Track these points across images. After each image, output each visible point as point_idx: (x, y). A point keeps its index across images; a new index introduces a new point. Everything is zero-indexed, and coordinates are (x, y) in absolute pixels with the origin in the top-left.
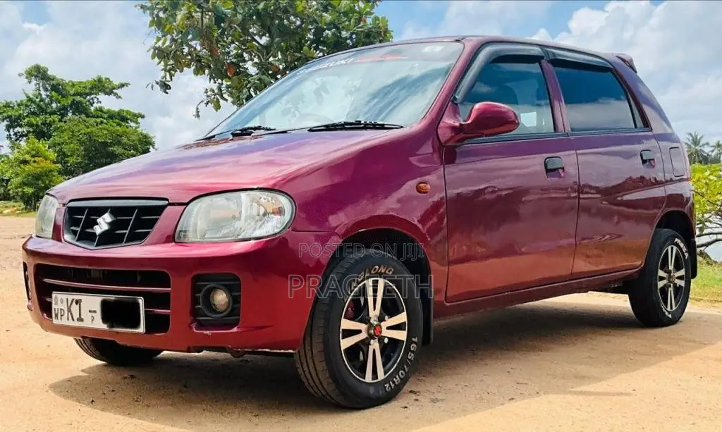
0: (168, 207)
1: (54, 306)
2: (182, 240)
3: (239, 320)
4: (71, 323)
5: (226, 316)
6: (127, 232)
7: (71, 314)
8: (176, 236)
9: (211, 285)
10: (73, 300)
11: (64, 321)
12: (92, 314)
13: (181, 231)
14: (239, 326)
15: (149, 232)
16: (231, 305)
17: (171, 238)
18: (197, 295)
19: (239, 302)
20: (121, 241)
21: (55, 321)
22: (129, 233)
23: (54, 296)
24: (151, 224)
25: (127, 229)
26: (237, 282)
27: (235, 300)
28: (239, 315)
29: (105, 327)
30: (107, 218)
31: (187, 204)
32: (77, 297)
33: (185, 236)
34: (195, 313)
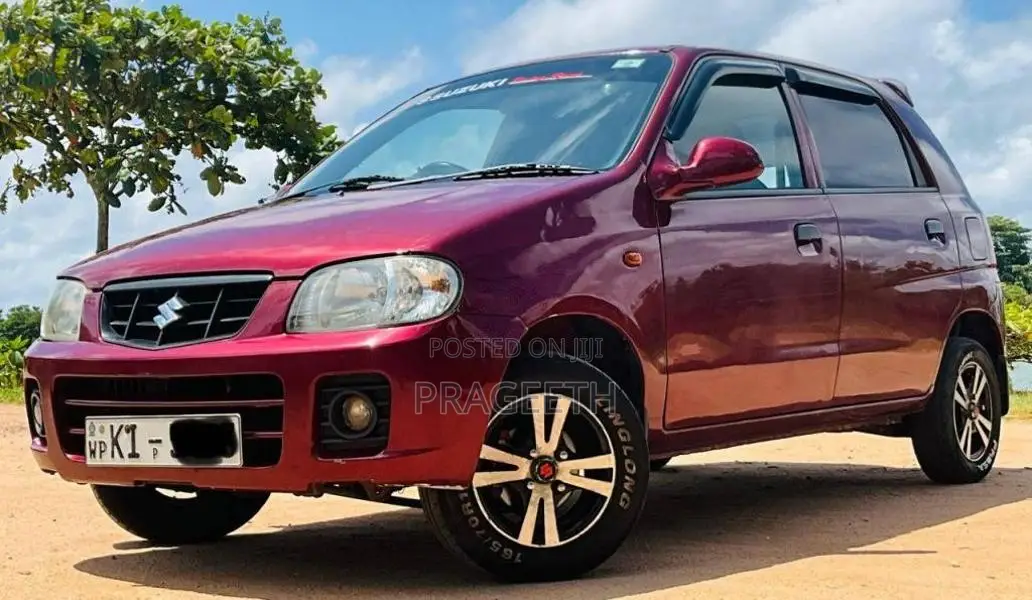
0: (274, 283)
1: (88, 439)
2: (296, 329)
3: (386, 442)
4: (117, 462)
5: (368, 436)
6: (209, 322)
7: (119, 448)
8: (288, 324)
9: (347, 392)
10: (121, 427)
11: (107, 460)
12: (155, 446)
13: (294, 317)
14: (388, 449)
15: (245, 321)
16: (376, 419)
17: (280, 327)
18: (323, 407)
19: (388, 417)
20: (200, 336)
21: (90, 461)
22: (212, 324)
23: (88, 423)
24: (247, 310)
25: (208, 318)
26: (386, 387)
27: (381, 412)
28: (387, 434)
29: (175, 463)
30: (176, 303)
31: (304, 278)
32: (128, 421)
33: (299, 325)
34: (318, 434)
